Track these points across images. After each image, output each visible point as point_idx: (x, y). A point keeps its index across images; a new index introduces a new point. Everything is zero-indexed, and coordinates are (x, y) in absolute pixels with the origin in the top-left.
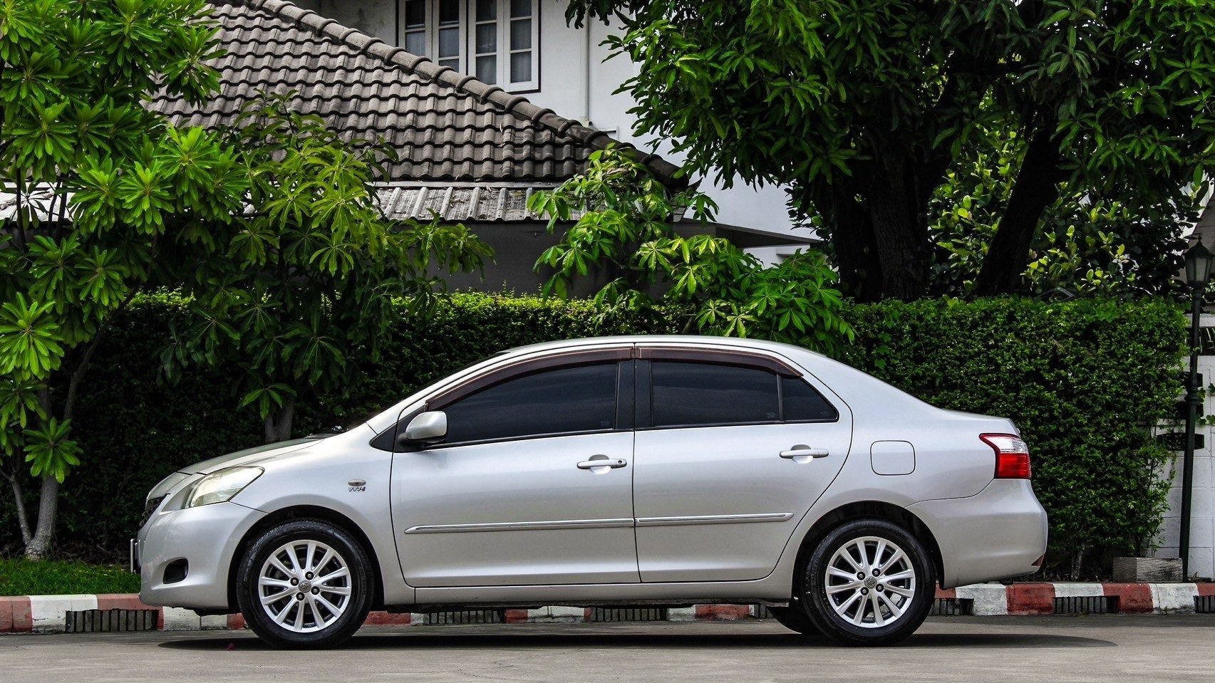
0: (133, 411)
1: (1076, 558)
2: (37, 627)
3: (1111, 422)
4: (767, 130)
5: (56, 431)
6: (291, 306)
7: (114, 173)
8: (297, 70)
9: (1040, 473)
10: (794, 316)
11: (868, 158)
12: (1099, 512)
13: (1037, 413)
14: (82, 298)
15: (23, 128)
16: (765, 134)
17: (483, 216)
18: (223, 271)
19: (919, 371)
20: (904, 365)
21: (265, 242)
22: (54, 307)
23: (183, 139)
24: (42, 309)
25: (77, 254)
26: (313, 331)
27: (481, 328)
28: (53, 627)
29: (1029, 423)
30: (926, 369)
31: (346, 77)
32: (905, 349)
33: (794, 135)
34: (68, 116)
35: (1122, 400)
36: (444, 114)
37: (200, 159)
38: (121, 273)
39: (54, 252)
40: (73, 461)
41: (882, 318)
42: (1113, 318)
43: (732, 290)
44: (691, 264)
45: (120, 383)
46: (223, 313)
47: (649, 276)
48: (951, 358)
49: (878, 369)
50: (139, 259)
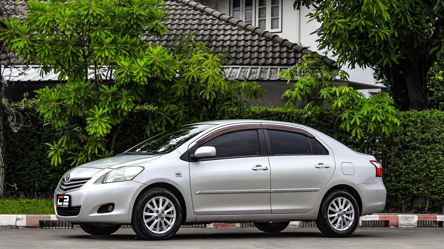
4: (368, 47)
5: (108, 155)
6: (193, 111)
7: (130, 63)
8: (194, 25)
10: (377, 116)
11: (405, 58)
14: (118, 107)
15: (97, 46)
16: (367, 49)
17: (262, 78)
18: (168, 98)
19: (423, 136)
20: (418, 134)
21: (183, 88)
22: (108, 111)
23: (155, 50)
24: (104, 111)
25: (116, 92)
26: (200, 120)
30: (426, 136)
31: (212, 27)
32: (418, 128)
33: (378, 49)
34: (114, 42)
36: (247, 41)
37: (161, 58)
38: (132, 99)
39: (108, 91)
41: (410, 117)
43: (354, 106)
44: (339, 96)
45: (131, 138)
46: (168, 113)
47: (324, 101)
48: (435, 132)
49: (408, 136)
50: (138, 93)
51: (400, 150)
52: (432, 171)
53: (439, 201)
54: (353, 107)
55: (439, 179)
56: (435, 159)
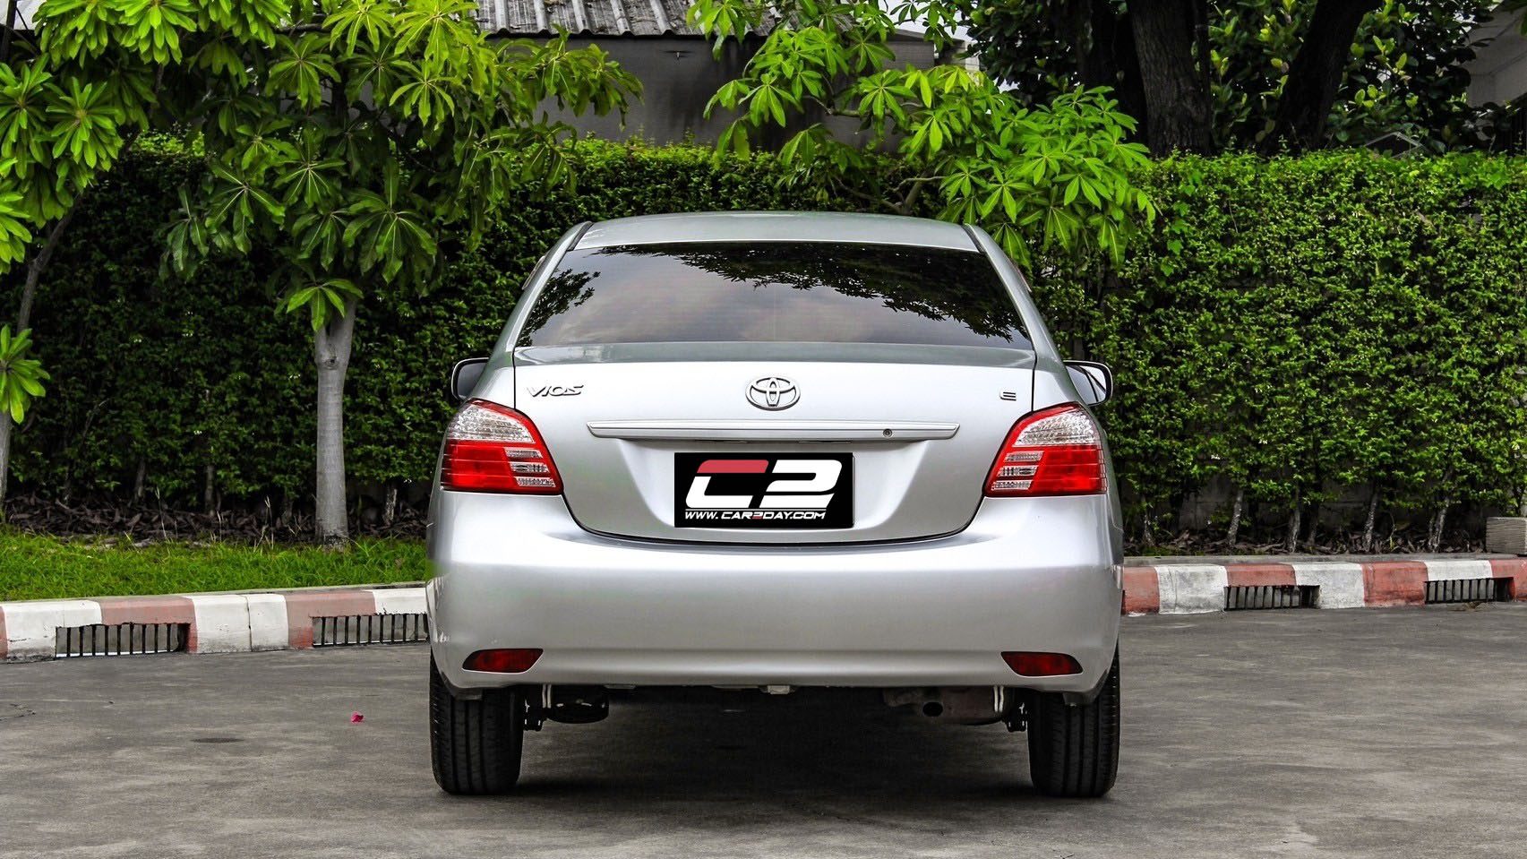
0: (107, 309)
1: (1437, 518)
2: (13, 652)
3: (1494, 329)
5: (10, 344)
6: (356, 166)
9: (1392, 400)
10: (1084, 182)
12: (1472, 455)
13: (1392, 317)
14: (57, 153)
17: (603, 29)
18: (258, 115)
19: (1229, 256)
20: (1208, 249)
21: (319, 72)
22: (13, 167)
25: (46, 90)
26: (386, 203)
27: (610, 193)
28: (37, 650)
29: (1381, 331)
30: (1239, 255)
32: (1209, 225)
35: (1511, 298)
38: (112, 118)
39: (13, 88)
40: (36, 390)
41: (1177, 182)
42: (1503, 183)
43: (990, 146)
44: (932, 109)
45: (88, 268)
46: (258, 177)
47: (873, 126)
48: (1273, 238)
49: (1171, 254)
50: (137, 96)
51: (1139, 308)
52: (1259, 388)
53: (1280, 500)
54: (987, 150)
55: (1282, 417)
56: (1270, 343)
